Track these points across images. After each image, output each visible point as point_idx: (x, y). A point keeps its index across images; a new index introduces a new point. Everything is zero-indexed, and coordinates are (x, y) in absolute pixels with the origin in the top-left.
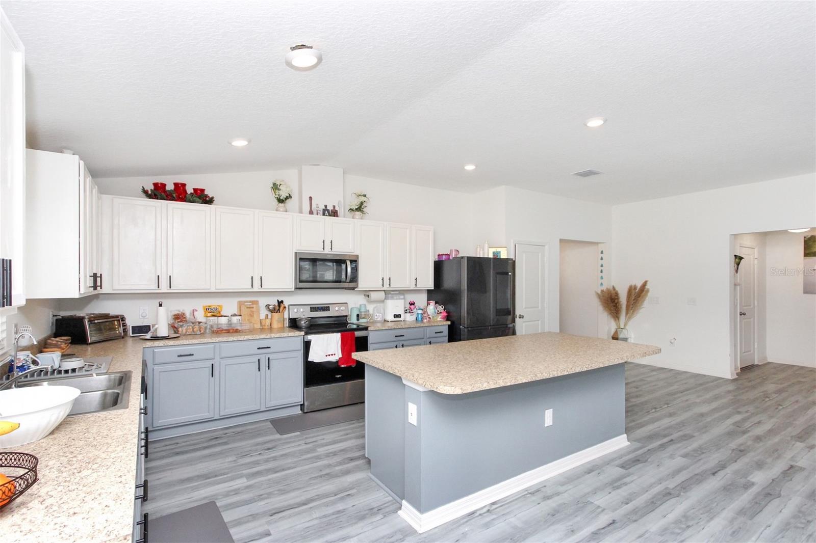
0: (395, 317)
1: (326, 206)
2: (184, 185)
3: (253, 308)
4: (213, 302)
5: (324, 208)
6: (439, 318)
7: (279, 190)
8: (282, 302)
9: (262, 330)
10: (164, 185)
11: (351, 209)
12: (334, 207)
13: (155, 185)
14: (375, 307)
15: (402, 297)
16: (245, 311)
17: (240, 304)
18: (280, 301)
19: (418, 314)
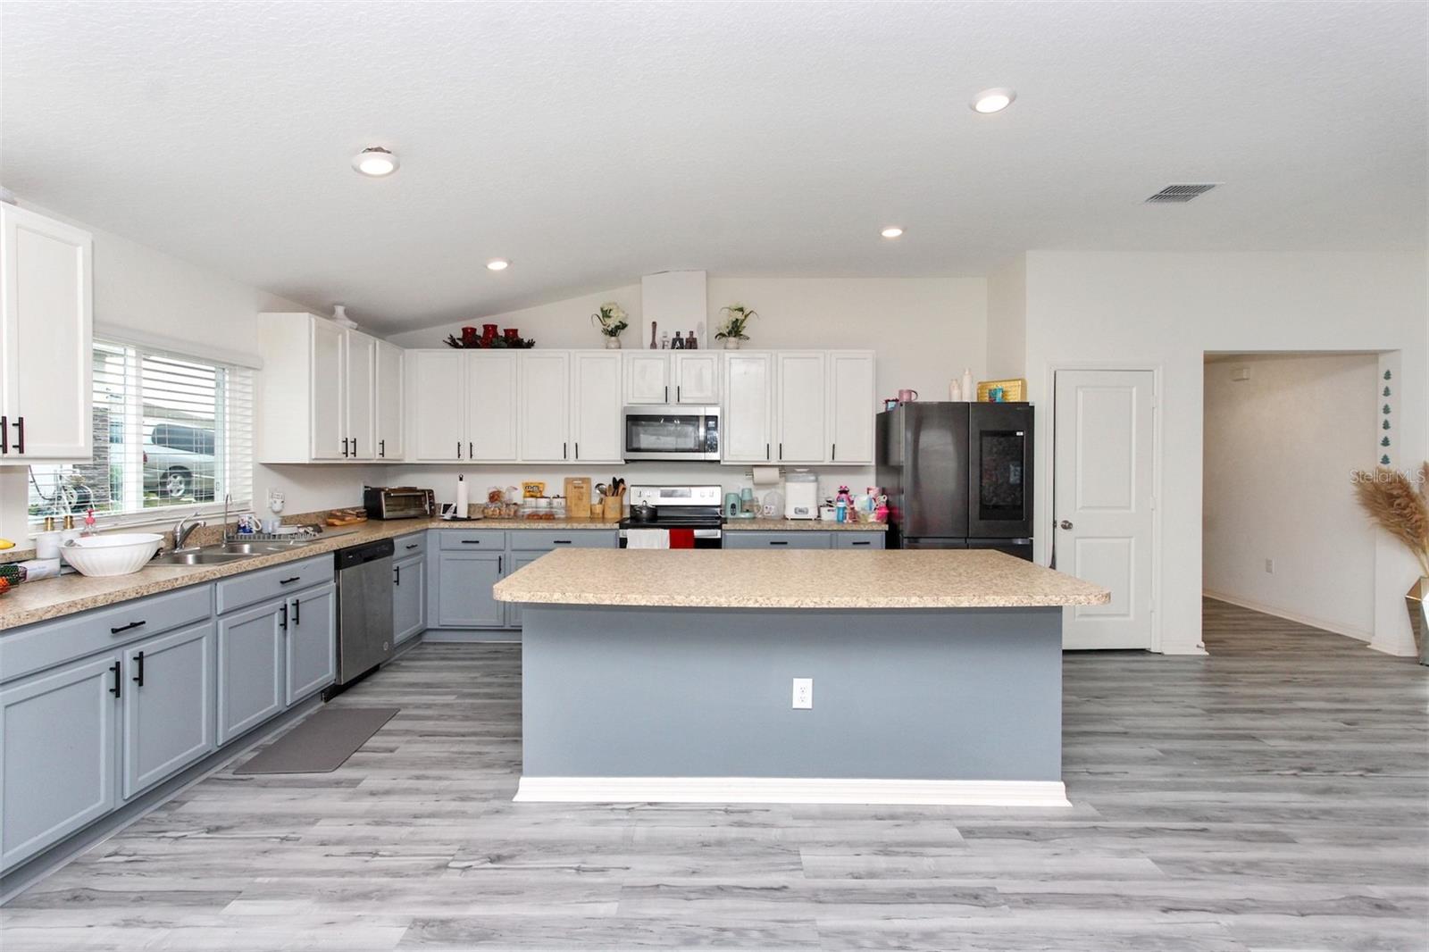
0: (796, 513)
1: (678, 334)
2: (495, 327)
3: (582, 488)
4: (533, 478)
5: (675, 337)
6: (872, 518)
7: (610, 317)
8: (622, 481)
9: (592, 519)
10: (474, 330)
11: (720, 334)
12: (692, 333)
13: (465, 330)
14: (767, 495)
15: (813, 478)
16: (573, 493)
17: (568, 481)
18: (618, 479)
19: (839, 508)
